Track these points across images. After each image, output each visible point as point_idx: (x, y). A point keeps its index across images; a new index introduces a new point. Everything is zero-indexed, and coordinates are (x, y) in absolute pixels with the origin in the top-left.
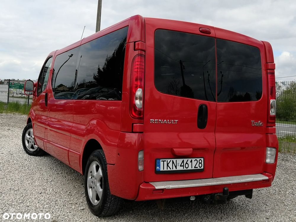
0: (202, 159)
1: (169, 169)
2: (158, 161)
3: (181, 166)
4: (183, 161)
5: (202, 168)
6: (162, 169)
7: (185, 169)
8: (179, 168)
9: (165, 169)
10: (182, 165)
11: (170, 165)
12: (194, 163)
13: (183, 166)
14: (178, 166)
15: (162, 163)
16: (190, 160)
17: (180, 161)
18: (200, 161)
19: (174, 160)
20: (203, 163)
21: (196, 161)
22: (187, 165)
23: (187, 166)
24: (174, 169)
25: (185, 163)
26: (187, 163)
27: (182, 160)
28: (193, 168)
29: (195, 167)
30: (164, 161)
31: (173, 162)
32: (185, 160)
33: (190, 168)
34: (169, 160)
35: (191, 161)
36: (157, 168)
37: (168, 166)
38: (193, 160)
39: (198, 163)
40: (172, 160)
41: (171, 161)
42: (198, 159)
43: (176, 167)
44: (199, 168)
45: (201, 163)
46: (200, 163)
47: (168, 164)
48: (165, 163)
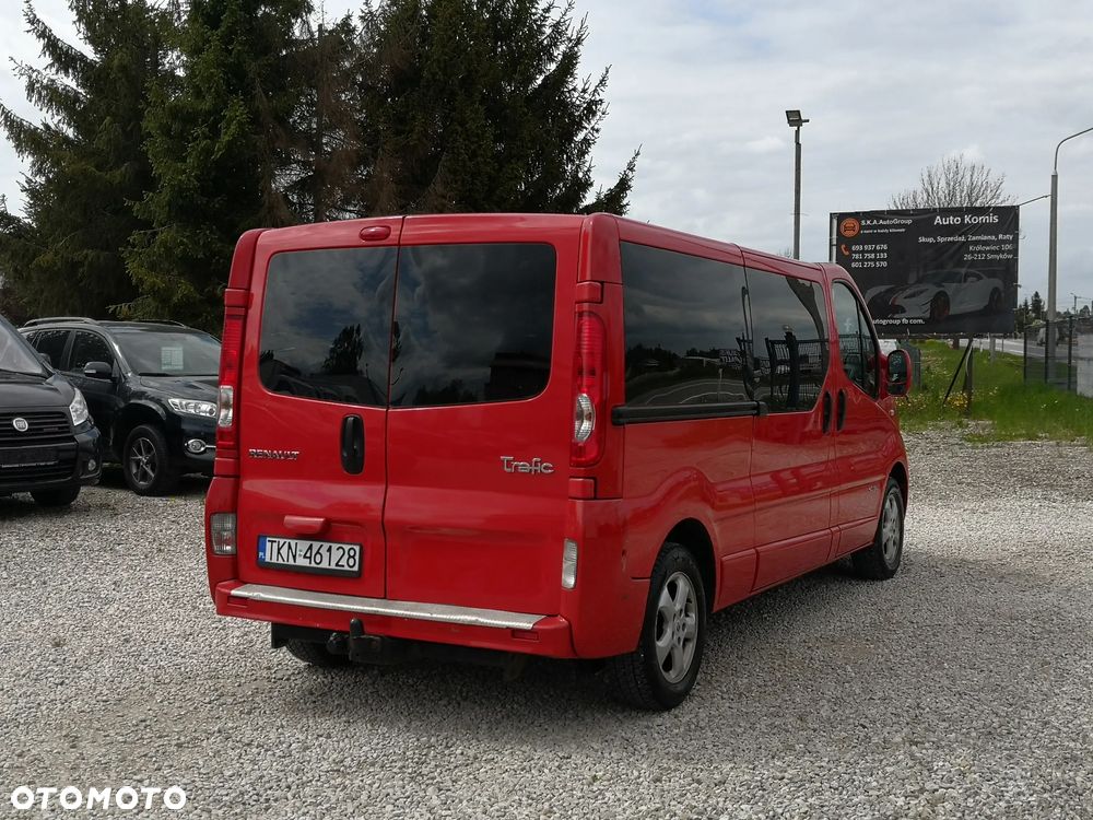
0: (357, 548)
1: (281, 561)
2: (262, 539)
3: (305, 557)
4: (311, 547)
5: (356, 568)
6: (267, 560)
7: (313, 565)
8: (301, 562)
9: (274, 560)
10: (308, 555)
11: (284, 551)
12: (336, 554)
13: (310, 558)
14: (300, 555)
15: (268, 545)
16: (326, 545)
17: (303, 545)
18: (352, 553)
19: (293, 543)
20: (357, 557)
21: (341, 550)
22: (318, 557)
23: (318, 559)
24: (291, 562)
25: (314, 551)
26: (318, 552)
27: (309, 543)
28: (333, 566)
29: (337, 565)
30: (272, 542)
31: (290, 547)
32: (316, 545)
33: (325, 565)
34: (282, 541)
35: (329, 550)
36: (261, 554)
37: (279, 553)
38: (335, 546)
39: (346, 556)
40: (288, 541)
41: (287, 545)
42: (347, 547)
43: (294, 557)
44: (347, 568)
45: (353, 557)
46: (350, 557)
47: (279, 549)
48: (275, 545)
